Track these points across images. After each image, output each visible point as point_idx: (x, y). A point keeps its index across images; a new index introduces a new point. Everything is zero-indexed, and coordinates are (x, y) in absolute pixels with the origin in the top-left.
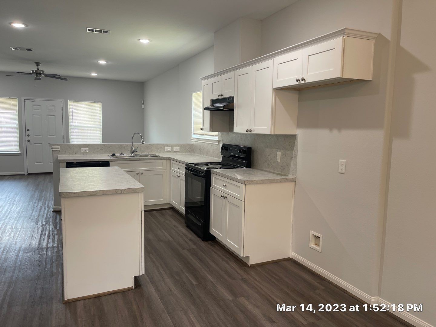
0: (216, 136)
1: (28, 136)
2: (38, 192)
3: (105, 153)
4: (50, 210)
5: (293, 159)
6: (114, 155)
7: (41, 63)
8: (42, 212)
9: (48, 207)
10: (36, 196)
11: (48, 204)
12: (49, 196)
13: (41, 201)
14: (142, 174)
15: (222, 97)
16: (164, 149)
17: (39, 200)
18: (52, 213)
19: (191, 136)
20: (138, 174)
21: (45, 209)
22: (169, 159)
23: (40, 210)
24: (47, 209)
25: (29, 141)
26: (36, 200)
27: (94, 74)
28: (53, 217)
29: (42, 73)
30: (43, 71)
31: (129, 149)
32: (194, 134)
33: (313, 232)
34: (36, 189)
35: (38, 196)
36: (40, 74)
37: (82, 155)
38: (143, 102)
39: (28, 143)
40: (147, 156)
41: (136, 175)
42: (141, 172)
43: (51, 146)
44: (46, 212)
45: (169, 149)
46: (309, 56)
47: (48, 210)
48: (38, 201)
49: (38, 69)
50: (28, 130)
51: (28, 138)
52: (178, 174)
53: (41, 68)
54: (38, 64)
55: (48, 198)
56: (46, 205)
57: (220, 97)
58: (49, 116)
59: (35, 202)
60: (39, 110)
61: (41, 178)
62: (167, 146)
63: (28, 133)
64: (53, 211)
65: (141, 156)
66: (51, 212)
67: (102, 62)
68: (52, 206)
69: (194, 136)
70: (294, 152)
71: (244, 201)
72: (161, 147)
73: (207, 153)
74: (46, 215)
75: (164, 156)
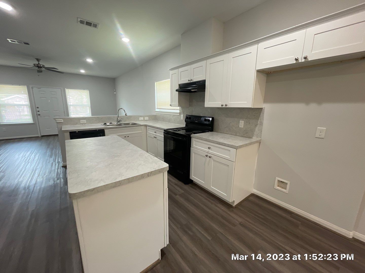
0: (177, 110)
1: (38, 111)
2: (50, 150)
3: (99, 123)
4: (60, 165)
5: (258, 126)
6: (105, 124)
7: (40, 59)
8: (53, 168)
9: (58, 162)
10: (48, 154)
11: (58, 160)
12: (58, 153)
13: (52, 158)
14: (128, 137)
15: (192, 81)
16: (139, 119)
17: (51, 156)
18: (62, 168)
19: (155, 110)
20: (125, 137)
21: (55, 165)
22: (146, 126)
23: (52, 166)
24: (57, 164)
25: (39, 115)
26: (48, 157)
27: (82, 71)
28: (63, 172)
29: (42, 67)
30: (43, 65)
31: (116, 119)
32: (157, 109)
33: (278, 178)
34: (48, 148)
35: (50, 153)
36: (41, 67)
37: (81, 125)
38: (115, 90)
39: (39, 116)
40: (128, 124)
41: (125, 138)
42: (128, 136)
43: (55, 119)
44: (57, 167)
45: (142, 118)
46: (315, 35)
47: (58, 166)
48: (50, 158)
49: (39, 64)
50: (38, 108)
51: (38, 113)
52: (155, 136)
53: (41, 63)
54: (38, 60)
55: (58, 155)
56: (57, 161)
57: (189, 82)
58: (53, 99)
59: (47, 159)
60: (44, 94)
61: (51, 139)
62: (141, 116)
63: (38, 109)
64: (62, 167)
65: (125, 124)
66: (60, 168)
67: (90, 60)
68: (61, 162)
69: (157, 110)
70: (259, 121)
71: (235, 162)
72: (137, 117)
73: (169, 121)
74: (56, 170)
75: (142, 124)
